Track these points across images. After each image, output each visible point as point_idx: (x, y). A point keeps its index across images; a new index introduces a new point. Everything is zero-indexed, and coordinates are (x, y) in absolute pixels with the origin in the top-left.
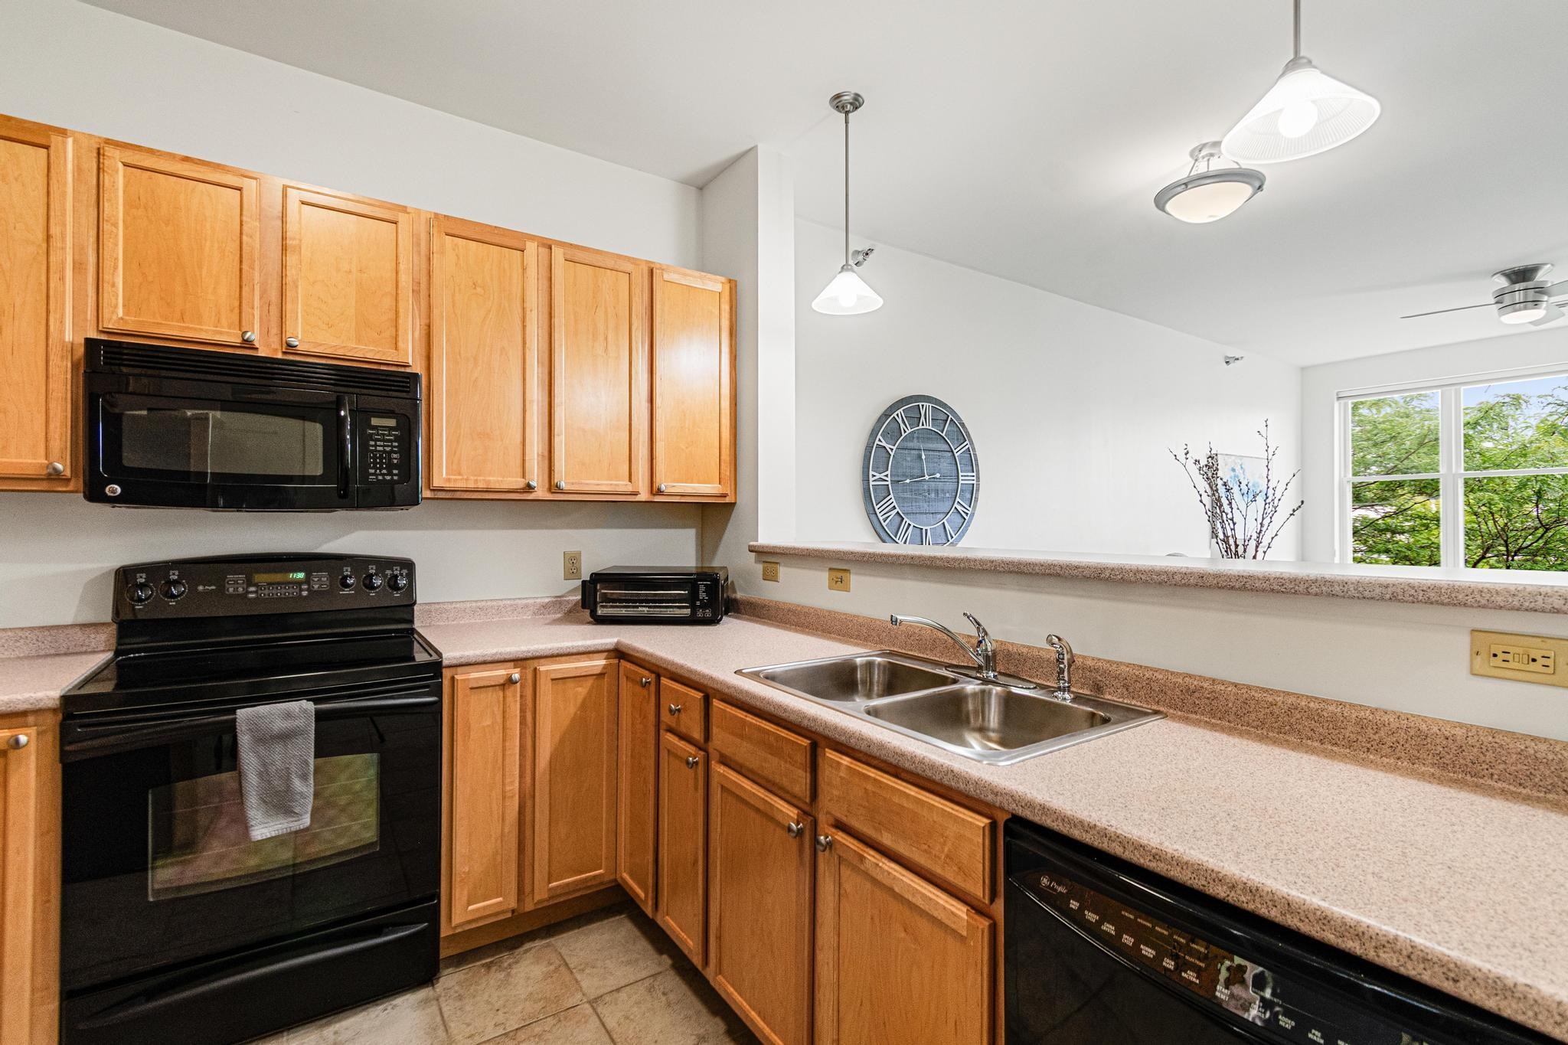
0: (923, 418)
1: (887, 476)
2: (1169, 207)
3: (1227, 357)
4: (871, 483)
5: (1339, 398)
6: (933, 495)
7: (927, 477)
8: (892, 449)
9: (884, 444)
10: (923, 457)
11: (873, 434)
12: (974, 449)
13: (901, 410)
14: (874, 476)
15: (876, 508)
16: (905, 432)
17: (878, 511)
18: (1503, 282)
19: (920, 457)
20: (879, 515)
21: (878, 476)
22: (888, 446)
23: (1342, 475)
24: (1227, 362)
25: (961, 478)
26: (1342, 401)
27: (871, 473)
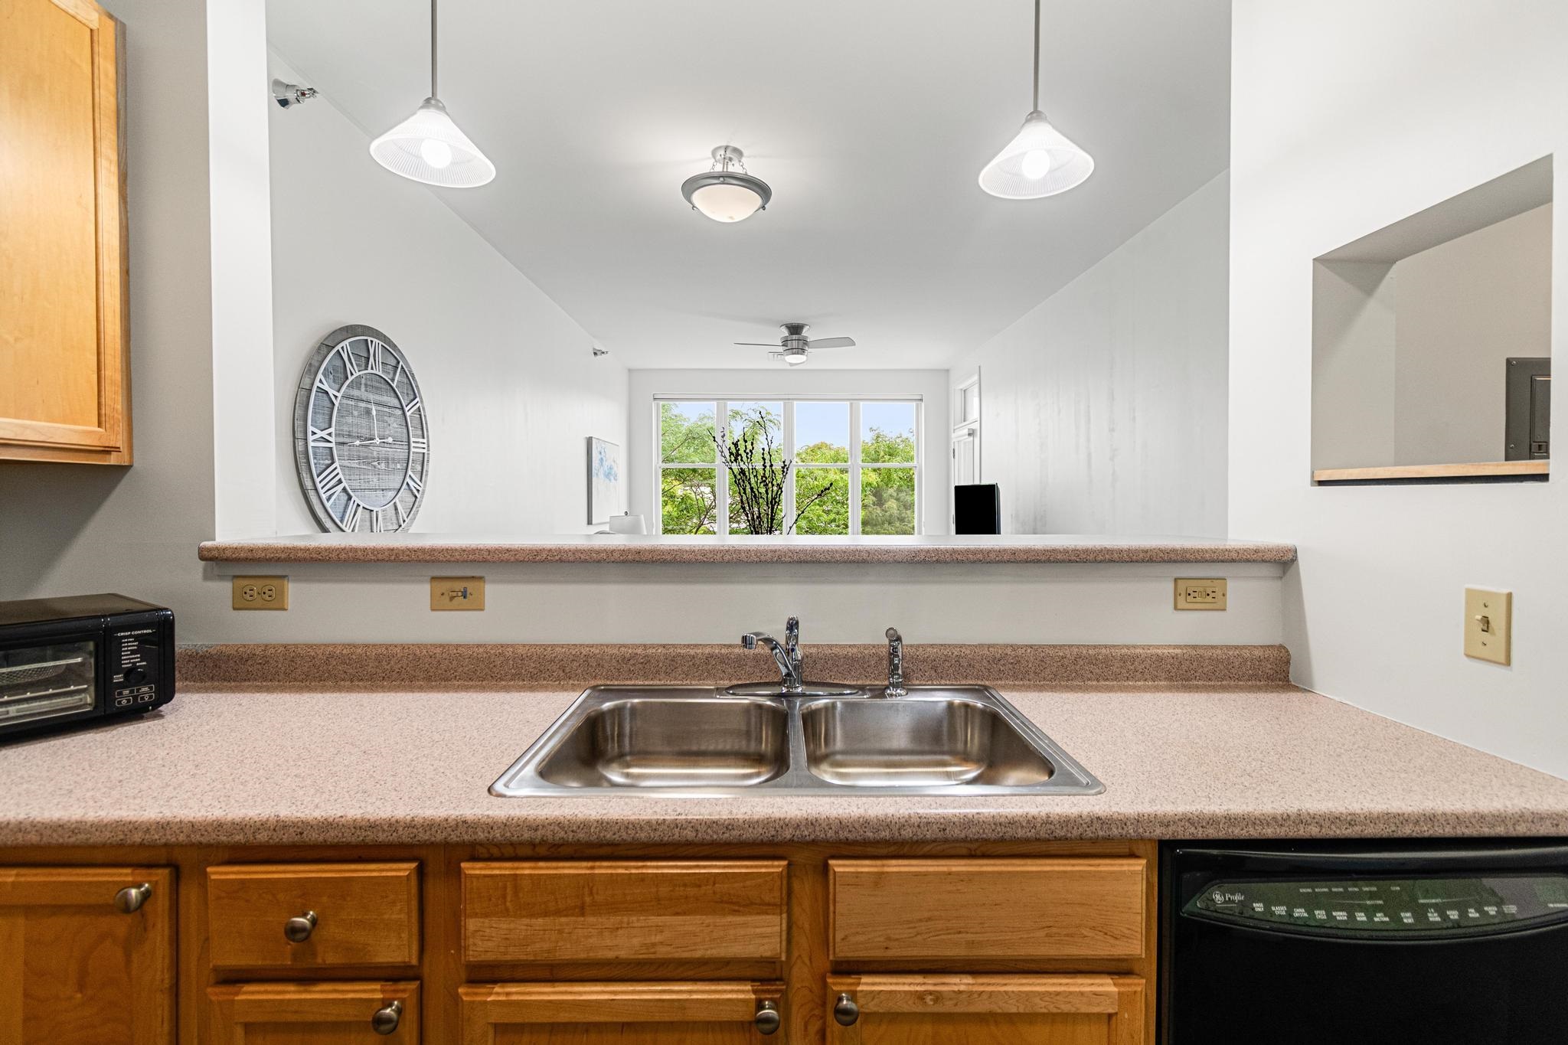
0: (371, 359)
1: (330, 434)
2: (696, 197)
3: (595, 349)
4: (311, 444)
5: (654, 399)
6: (383, 466)
7: (377, 441)
8: (336, 397)
9: (326, 387)
10: (374, 413)
11: (310, 369)
12: (424, 409)
13: (347, 342)
14: (314, 433)
15: (317, 480)
16: (352, 374)
17: (319, 486)
18: (786, 332)
19: (368, 412)
20: (321, 492)
21: (320, 434)
22: (331, 392)
23: (657, 463)
24: (595, 354)
25: (413, 445)
26: (657, 403)
27: (310, 428)
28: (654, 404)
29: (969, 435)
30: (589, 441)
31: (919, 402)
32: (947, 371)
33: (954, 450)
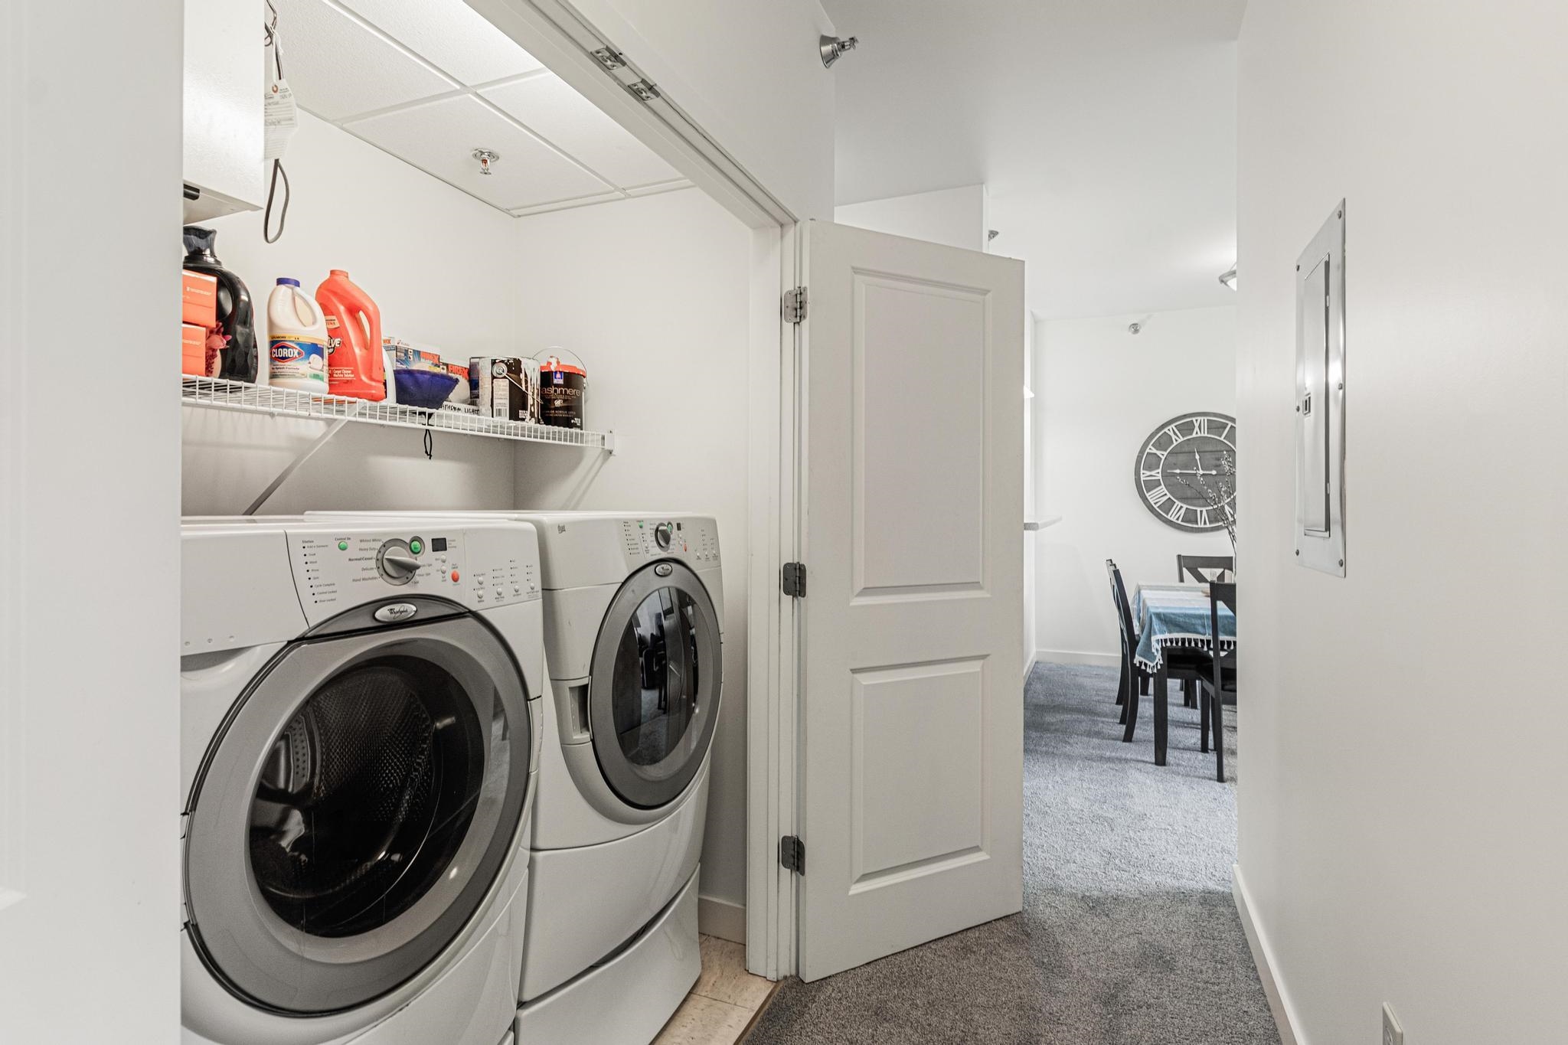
0: (1197, 429)
1: (1158, 473)
4: (1142, 479)
8: (1163, 454)
9: (1155, 451)
10: (1197, 457)
11: (1144, 446)
13: (1173, 425)
14: (1144, 474)
15: (1148, 494)
16: (1176, 441)
17: (1149, 498)
19: (1194, 457)
20: (1150, 501)
21: (1149, 473)
22: (1159, 453)
27: (1142, 471)
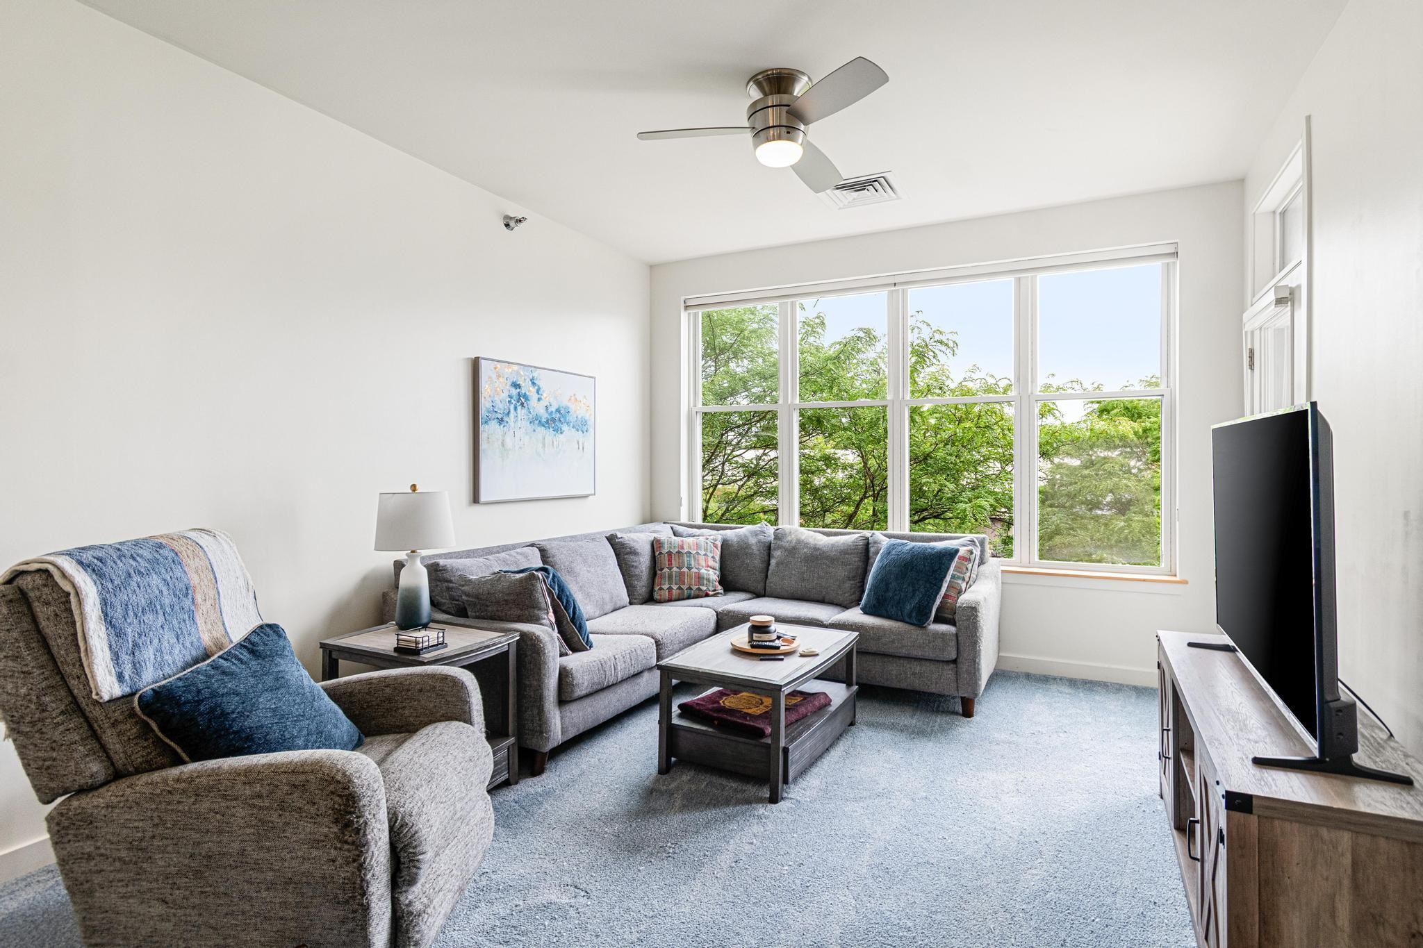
3: (507, 217)
5: (687, 307)
18: (755, 94)
23: (692, 405)
24: (507, 225)
26: (692, 311)
28: (684, 316)
29: (1279, 301)
30: (475, 364)
31: (1170, 260)
32: (1241, 181)
33: (1252, 352)
